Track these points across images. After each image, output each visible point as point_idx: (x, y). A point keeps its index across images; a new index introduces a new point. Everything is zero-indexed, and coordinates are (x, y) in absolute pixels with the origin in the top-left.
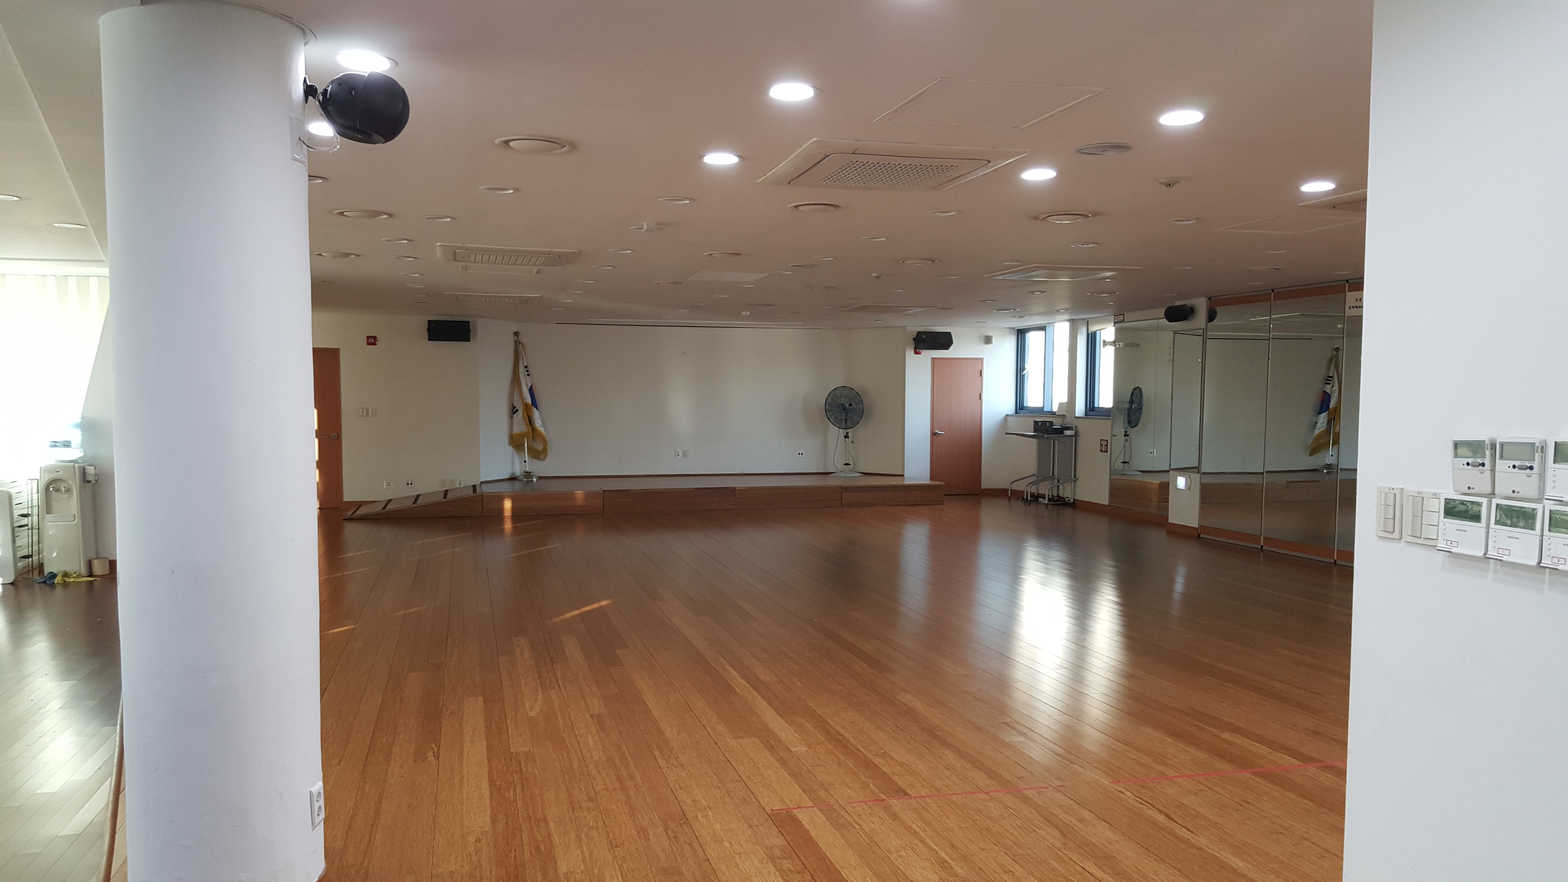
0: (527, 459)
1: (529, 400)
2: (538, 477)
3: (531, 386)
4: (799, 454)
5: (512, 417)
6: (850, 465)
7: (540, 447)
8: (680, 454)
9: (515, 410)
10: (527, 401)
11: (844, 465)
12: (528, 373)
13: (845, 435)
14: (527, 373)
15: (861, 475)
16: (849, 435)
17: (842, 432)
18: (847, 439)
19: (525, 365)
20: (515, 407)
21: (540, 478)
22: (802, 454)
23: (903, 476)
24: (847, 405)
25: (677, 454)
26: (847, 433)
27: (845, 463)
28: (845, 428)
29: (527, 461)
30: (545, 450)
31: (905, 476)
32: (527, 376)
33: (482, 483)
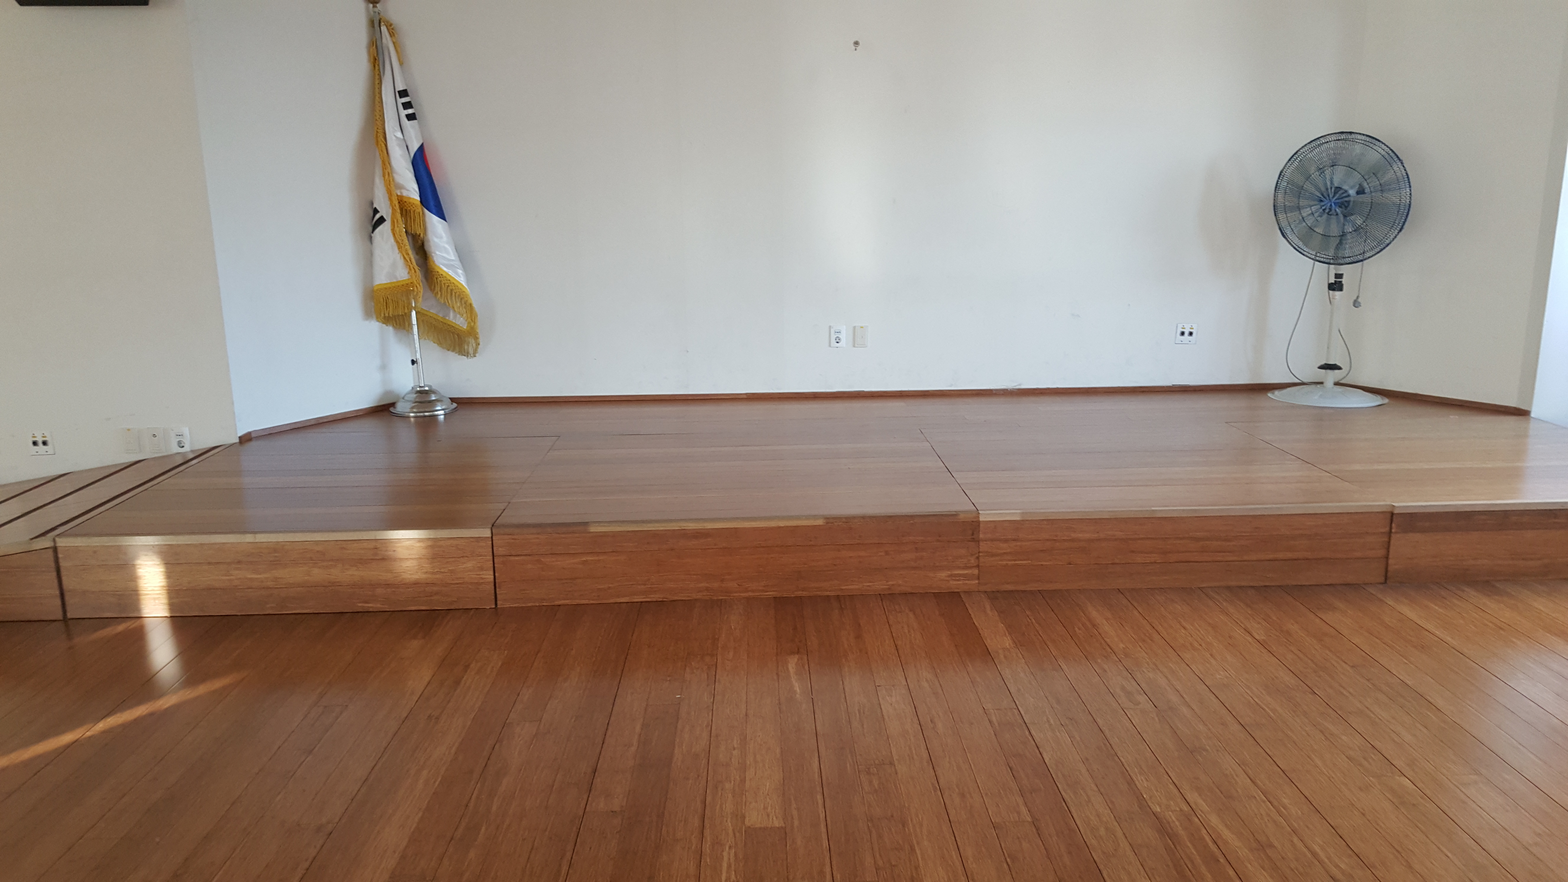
0: (418, 356)
1: (412, 191)
3: (421, 148)
4: (1183, 334)
5: (371, 238)
6: (1339, 368)
7: (460, 321)
8: (843, 336)
9: (378, 216)
10: (405, 193)
11: (1321, 367)
12: (410, 111)
13: (1332, 280)
15: (1377, 400)
16: (1344, 281)
17: (1324, 273)
18: (1337, 293)
19: (400, 87)
20: (376, 211)
21: (462, 403)
22: (1191, 334)
24: (1352, 192)
25: (833, 337)
26: (1339, 276)
27: (1323, 363)
28: (1336, 261)
29: (419, 361)
31: (1533, 415)
33: (246, 439)
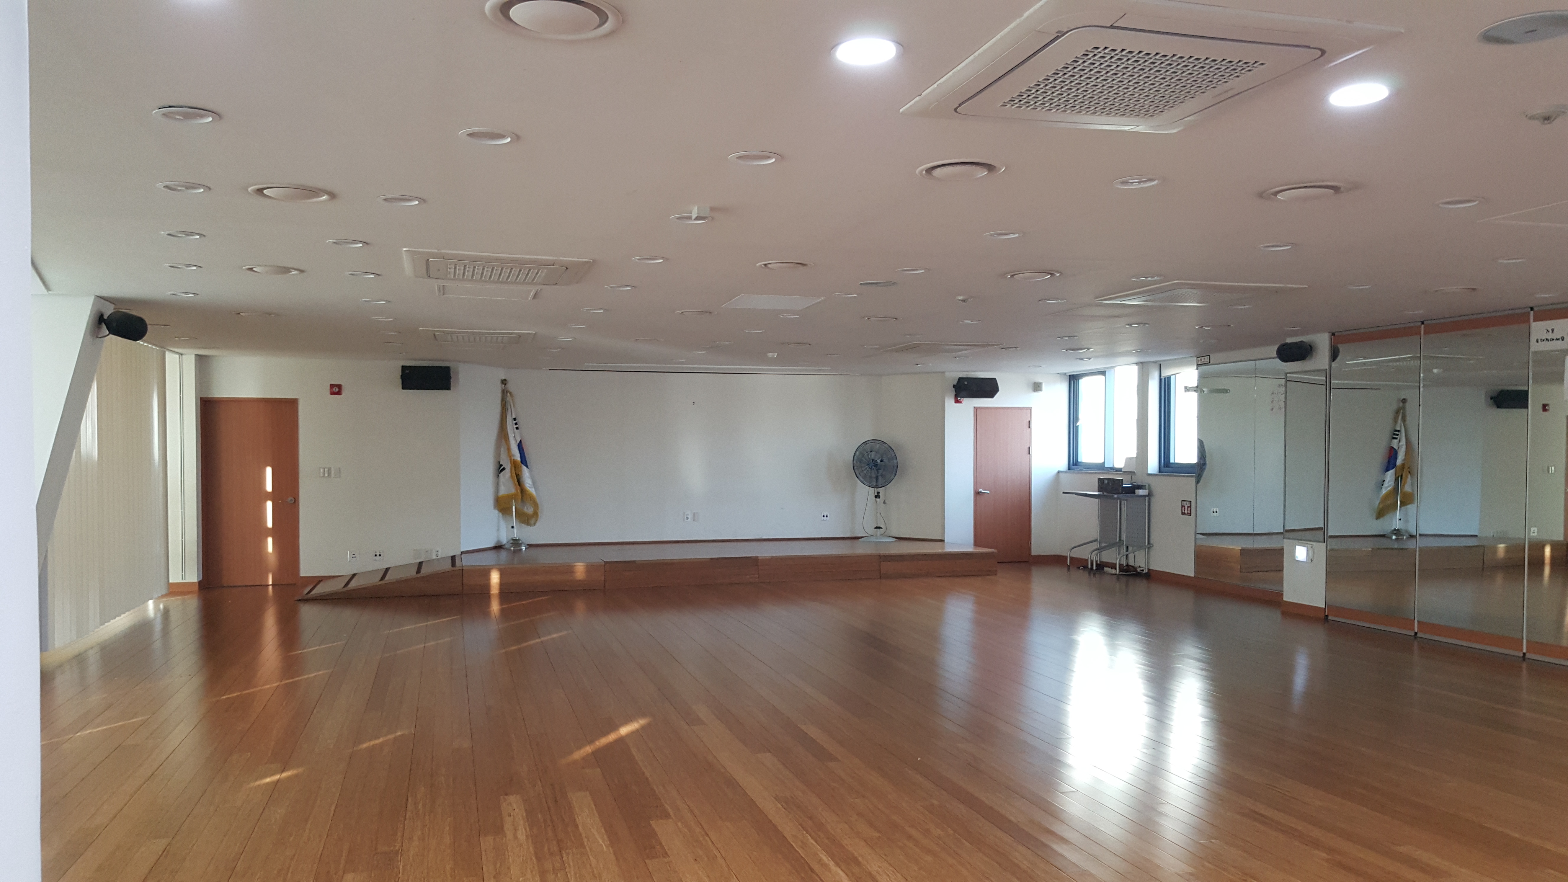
0: (515, 525)
1: (518, 457)
2: (528, 545)
3: (520, 441)
4: (824, 516)
5: (498, 476)
6: (881, 528)
7: (529, 510)
8: (689, 517)
9: (502, 468)
10: (515, 458)
11: (875, 528)
12: (517, 426)
13: (876, 494)
14: (515, 426)
15: (895, 540)
16: (880, 494)
17: (872, 492)
18: (878, 499)
19: (514, 417)
20: (501, 465)
21: (530, 546)
22: (827, 516)
23: (942, 541)
24: (878, 461)
25: (685, 517)
26: (878, 493)
27: (875, 527)
28: (876, 487)
29: (515, 527)
30: (536, 514)
31: (945, 541)
32: (515, 429)
33: (462, 553)
